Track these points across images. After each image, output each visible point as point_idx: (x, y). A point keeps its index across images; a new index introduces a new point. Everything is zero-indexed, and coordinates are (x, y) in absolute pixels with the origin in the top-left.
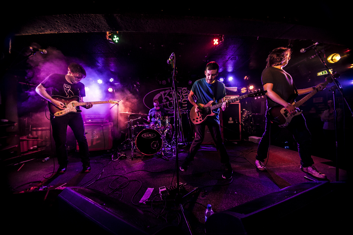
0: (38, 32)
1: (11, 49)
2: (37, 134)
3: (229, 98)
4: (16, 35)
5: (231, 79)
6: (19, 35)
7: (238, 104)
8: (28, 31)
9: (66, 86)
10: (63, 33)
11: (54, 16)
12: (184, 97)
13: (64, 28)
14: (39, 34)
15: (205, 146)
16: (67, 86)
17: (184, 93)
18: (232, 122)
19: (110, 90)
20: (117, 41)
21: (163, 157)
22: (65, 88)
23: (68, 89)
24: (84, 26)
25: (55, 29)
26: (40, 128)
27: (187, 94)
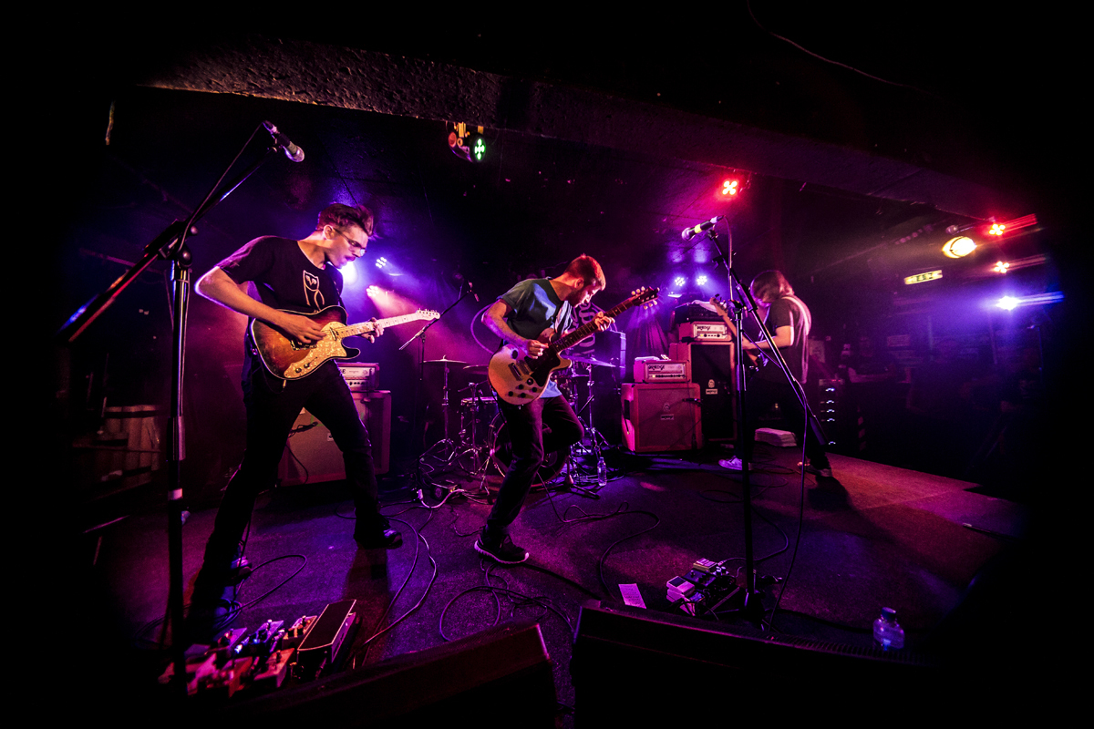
0: (249, 89)
1: (111, 132)
2: (122, 428)
3: (706, 330)
4: (157, 86)
5: (702, 280)
6: (171, 87)
7: (729, 346)
8: (214, 81)
9: (308, 278)
10: (336, 108)
11: (348, 49)
12: (583, 320)
13: (351, 94)
14: (251, 96)
15: (662, 457)
16: (311, 278)
17: (583, 312)
18: (715, 392)
19: (373, 291)
20: (479, 157)
21: (574, 490)
22: (307, 282)
23: (314, 286)
24: (421, 100)
25: (318, 91)
26: (133, 409)
27: (592, 314)
